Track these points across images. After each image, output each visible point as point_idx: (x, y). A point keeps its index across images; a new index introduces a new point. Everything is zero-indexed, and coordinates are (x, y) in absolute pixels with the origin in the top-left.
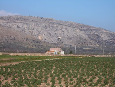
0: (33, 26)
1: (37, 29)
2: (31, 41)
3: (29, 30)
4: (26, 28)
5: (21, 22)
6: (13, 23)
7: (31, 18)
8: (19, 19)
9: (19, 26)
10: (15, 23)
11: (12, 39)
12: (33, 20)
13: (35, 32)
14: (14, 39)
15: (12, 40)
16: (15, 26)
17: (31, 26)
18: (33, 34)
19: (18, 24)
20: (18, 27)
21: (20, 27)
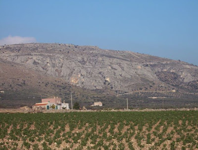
0: (61, 60)
1: (68, 66)
2: (53, 87)
3: (54, 67)
4: (49, 64)
5: (41, 55)
6: (28, 56)
7: (58, 46)
8: (37, 49)
9: (37, 61)
10: (30, 57)
11: (19, 83)
12: (61, 51)
13: (65, 71)
14: (24, 83)
15: (21, 86)
16: (30, 62)
17: (57, 61)
18: (62, 74)
19: (35, 58)
20: (35, 63)
21: (38, 63)
